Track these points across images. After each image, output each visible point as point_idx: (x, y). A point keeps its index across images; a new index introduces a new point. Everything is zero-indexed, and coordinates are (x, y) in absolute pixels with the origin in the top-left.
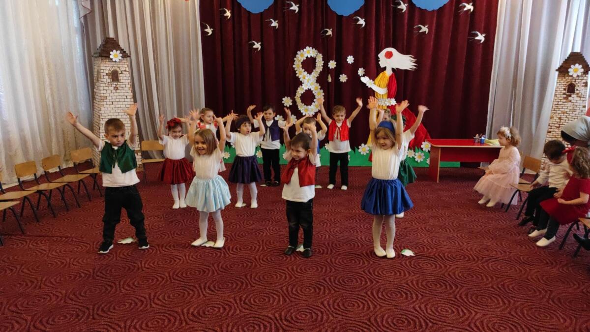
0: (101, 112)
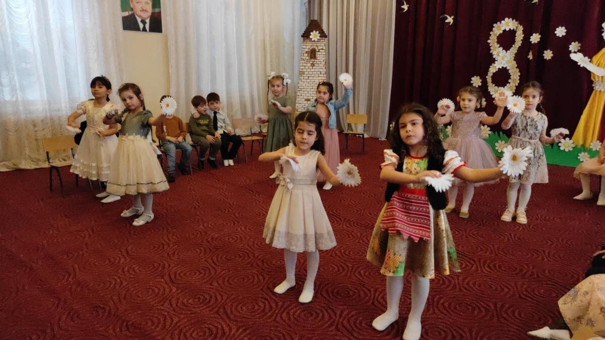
0: (299, 85)
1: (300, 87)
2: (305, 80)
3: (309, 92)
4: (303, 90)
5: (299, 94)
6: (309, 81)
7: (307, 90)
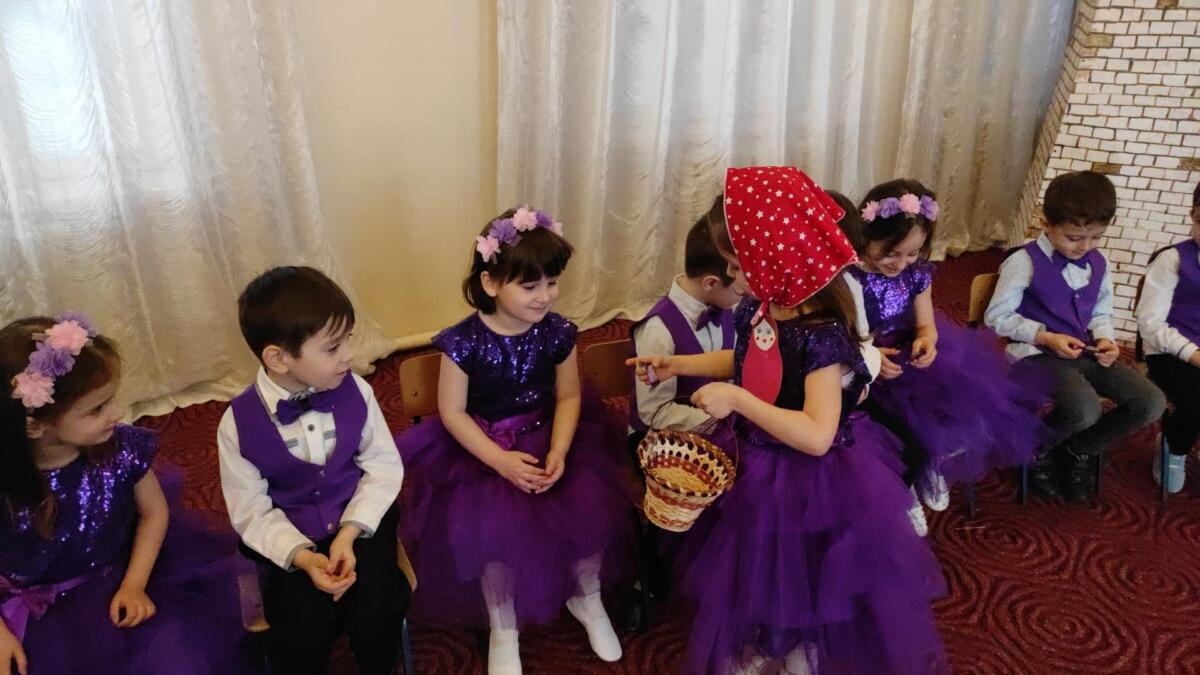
0: (1072, 98)
1: (1074, 109)
2: (1108, 77)
3: (1121, 135)
4: (1087, 121)
5: (1070, 141)
6: (1130, 79)
7: (1113, 123)
